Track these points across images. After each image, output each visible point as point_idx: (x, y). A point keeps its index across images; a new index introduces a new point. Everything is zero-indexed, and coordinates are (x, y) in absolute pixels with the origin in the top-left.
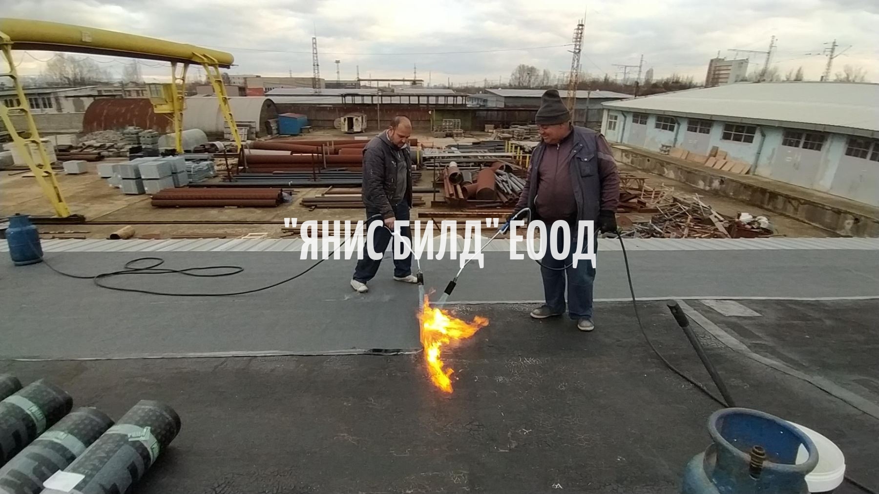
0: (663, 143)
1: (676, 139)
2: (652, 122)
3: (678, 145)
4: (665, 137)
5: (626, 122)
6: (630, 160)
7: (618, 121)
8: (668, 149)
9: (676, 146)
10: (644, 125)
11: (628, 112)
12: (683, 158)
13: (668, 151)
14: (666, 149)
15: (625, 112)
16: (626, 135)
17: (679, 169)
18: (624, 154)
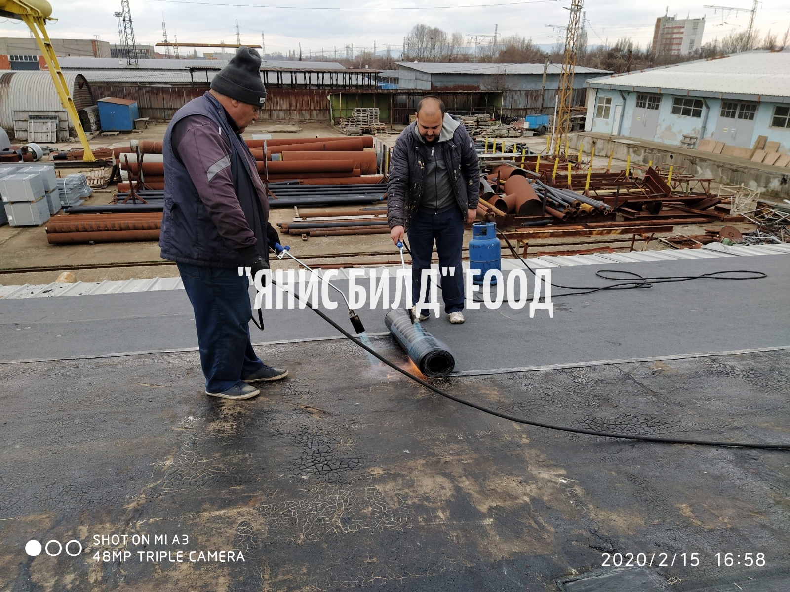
0: (685, 133)
1: (704, 128)
2: (666, 106)
3: (708, 135)
4: (688, 125)
5: (626, 106)
6: (641, 158)
7: (612, 106)
8: (693, 141)
9: (705, 136)
10: (654, 111)
11: (629, 92)
12: (718, 152)
13: (694, 143)
14: (688, 140)
15: (624, 93)
16: (627, 124)
17: (719, 166)
18: (631, 150)
